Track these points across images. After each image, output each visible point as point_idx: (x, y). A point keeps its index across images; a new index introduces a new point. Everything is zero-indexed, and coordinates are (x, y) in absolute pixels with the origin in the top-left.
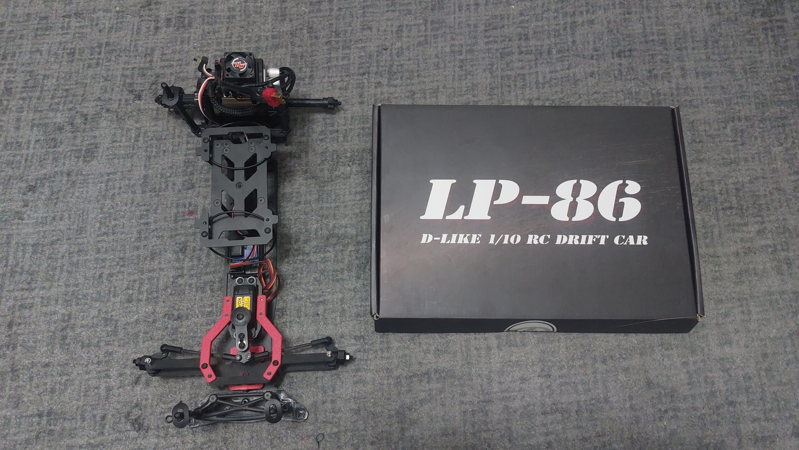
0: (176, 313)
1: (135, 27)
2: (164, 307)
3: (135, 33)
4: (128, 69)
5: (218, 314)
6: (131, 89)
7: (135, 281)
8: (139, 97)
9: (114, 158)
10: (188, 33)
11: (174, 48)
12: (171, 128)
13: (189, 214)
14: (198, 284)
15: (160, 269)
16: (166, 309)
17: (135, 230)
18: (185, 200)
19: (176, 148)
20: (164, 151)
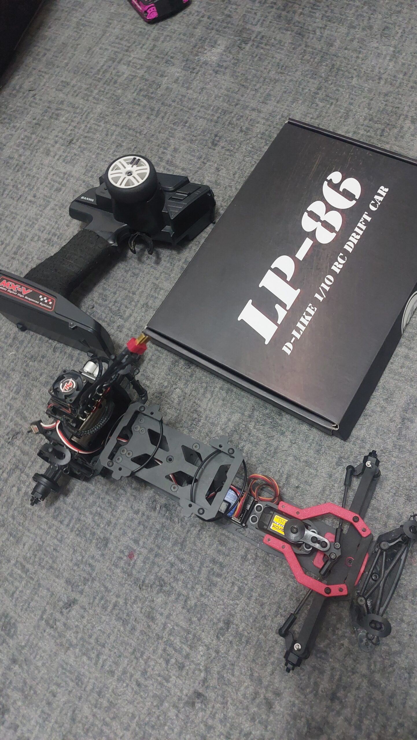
0: (221, 625)
2: (208, 633)
5: (246, 582)
7: (164, 650)
9: (29, 604)
12: (38, 532)
13: (130, 558)
14: (205, 586)
15: (168, 617)
16: (212, 632)
17: (114, 621)
18: (115, 555)
19: (59, 536)
20: (54, 549)
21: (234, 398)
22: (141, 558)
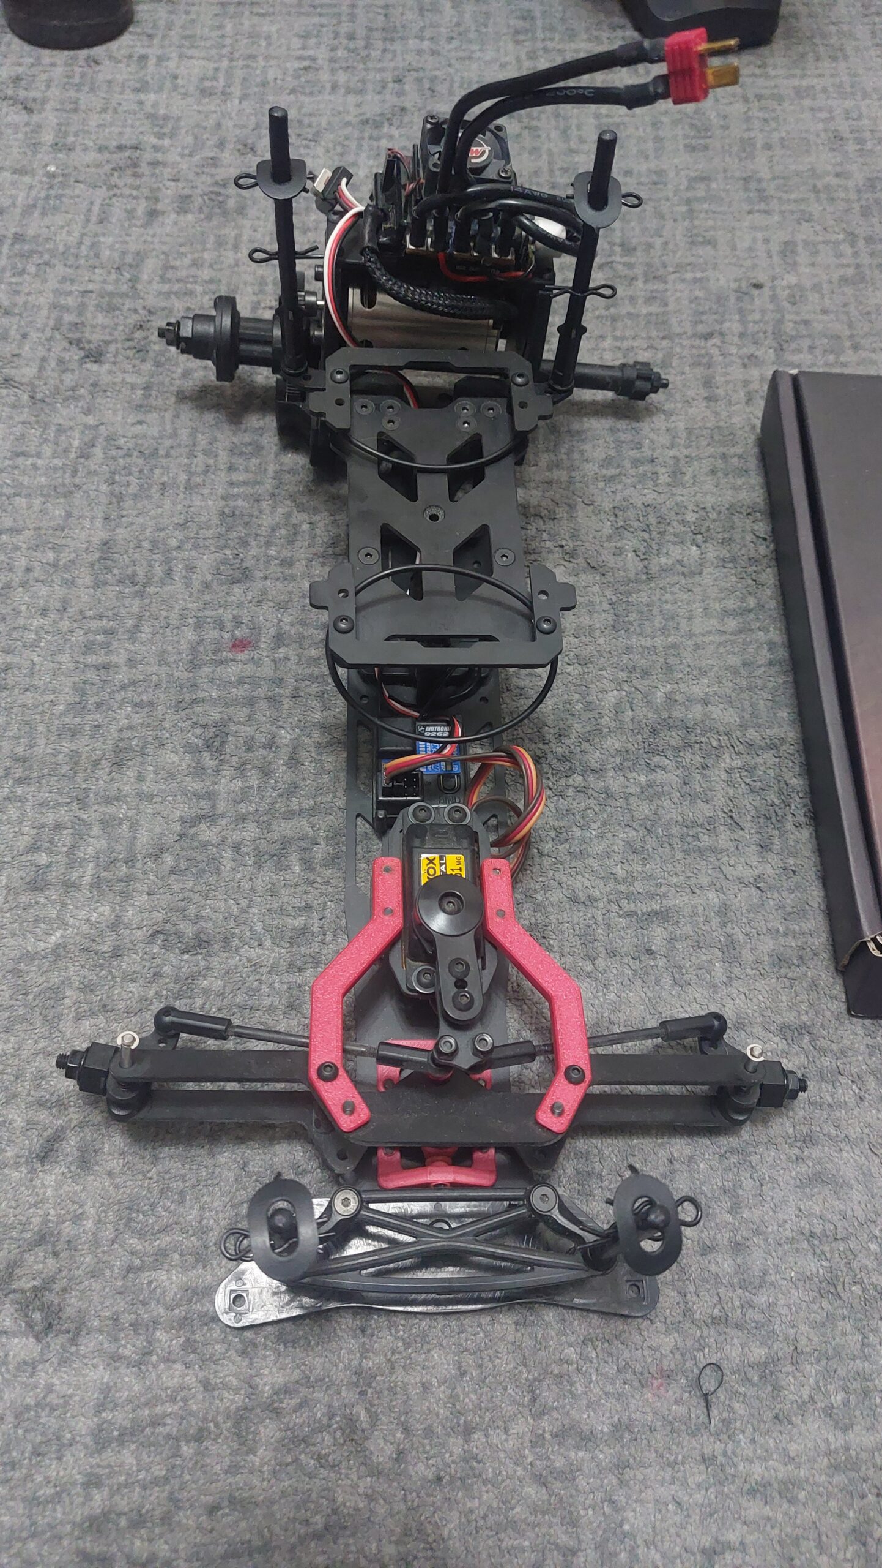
0: (188, 929)
1: (96, 209)
2: (153, 909)
3: (94, 219)
4: (70, 293)
6: (77, 335)
7: (58, 827)
8: (95, 356)
9: (15, 495)
10: (236, 227)
11: (196, 255)
12: (185, 432)
13: (234, 646)
14: (263, 845)
15: (140, 795)
16: (158, 916)
17: (69, 681)
18: (221, 611)
19: (199, 480)
20: (163, 484)
21: (770, 685)
22: (250, 669)
